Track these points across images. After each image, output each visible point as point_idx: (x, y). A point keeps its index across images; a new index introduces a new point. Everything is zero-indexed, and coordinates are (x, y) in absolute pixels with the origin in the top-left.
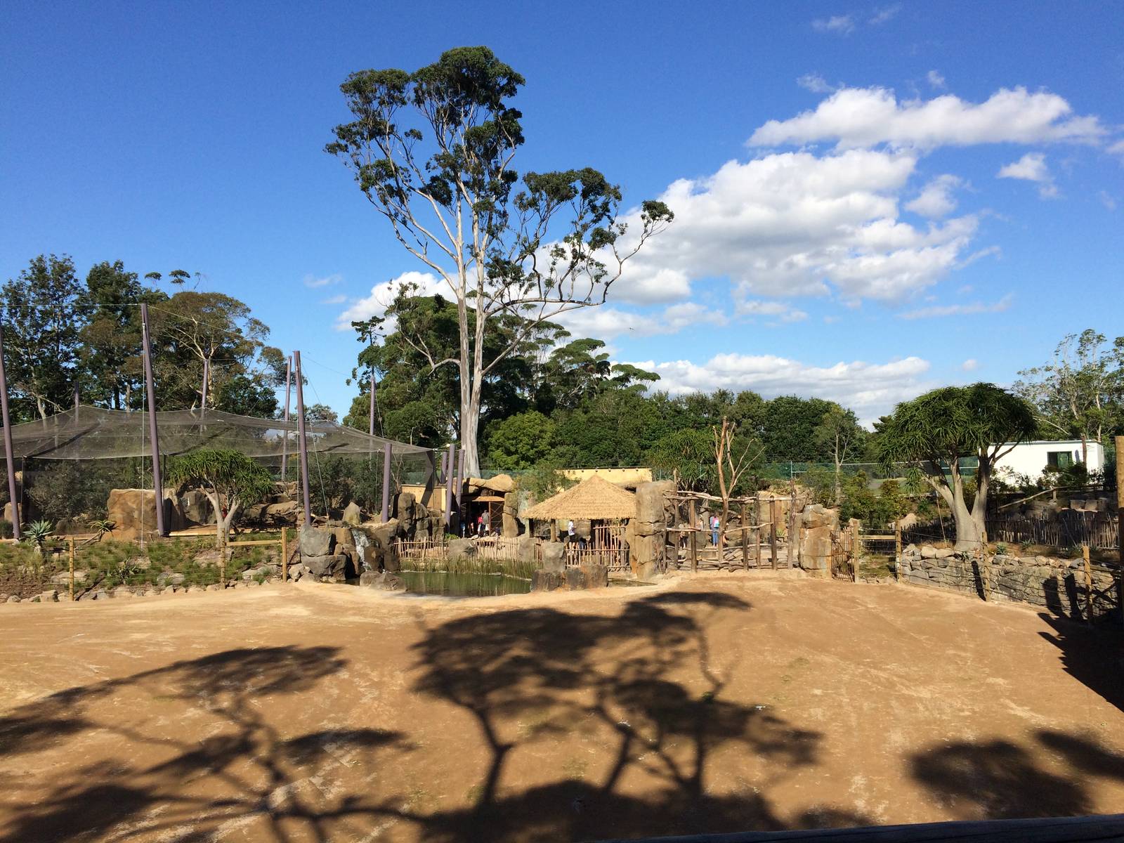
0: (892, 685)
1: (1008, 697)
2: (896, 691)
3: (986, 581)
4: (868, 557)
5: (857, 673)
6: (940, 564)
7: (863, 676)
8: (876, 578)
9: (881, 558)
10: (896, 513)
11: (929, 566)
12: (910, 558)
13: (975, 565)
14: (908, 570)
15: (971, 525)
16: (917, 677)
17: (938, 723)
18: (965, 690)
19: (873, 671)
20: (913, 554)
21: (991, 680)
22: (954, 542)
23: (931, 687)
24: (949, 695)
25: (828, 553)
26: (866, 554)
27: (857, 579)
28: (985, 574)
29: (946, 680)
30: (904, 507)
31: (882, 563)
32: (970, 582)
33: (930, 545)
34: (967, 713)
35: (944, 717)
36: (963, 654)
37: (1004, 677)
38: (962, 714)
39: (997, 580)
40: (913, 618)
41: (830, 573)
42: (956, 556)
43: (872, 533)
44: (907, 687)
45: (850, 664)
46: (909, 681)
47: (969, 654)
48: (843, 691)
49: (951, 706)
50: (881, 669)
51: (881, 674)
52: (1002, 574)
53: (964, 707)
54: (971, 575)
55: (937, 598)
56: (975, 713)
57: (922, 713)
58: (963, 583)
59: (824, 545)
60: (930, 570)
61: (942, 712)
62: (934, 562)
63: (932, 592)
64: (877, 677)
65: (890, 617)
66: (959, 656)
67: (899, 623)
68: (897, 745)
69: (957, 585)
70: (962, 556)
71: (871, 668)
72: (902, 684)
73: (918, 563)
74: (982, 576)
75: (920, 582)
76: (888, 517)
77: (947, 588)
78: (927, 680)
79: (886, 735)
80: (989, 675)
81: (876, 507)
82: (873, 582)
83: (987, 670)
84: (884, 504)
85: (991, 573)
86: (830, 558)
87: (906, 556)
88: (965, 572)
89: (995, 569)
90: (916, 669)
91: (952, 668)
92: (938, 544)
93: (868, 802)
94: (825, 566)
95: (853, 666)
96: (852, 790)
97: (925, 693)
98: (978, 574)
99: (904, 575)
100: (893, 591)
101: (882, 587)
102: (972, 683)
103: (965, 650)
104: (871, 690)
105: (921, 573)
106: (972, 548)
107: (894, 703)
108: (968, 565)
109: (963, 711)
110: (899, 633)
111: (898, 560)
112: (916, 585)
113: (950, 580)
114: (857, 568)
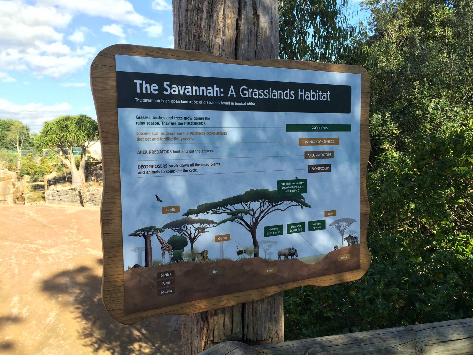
0: (38, 250)
1: (89, 247)
2: (40, 253)
3: (84, 199)
4: (32, 193)
5: (21, 247)
6: (65, 193)
7: (24, 248)
8: (36, 202)
9: (39, 193)
10: (47, 172)
11: (60, 194)
12: (52, 192)
13: (80, 193)
14: (51, 197)
15: (78, 175)
16: (50, 245)
17: (57, 264)
18: (71, 247)
19: (29, 245)
20: (53, 190)
21: (83, 241)
22: (71, 183)
23: (56, 248)
24: (63, 250)
25: (11, 192)
26: (32, 191)
27: (26, 203)
28: (84, 196)
29: (63, 244)
30: (51, 169)
31: (39, 195)
32: (78, 200)
33: (60, 185)
34: (71, 257)
35: (60, 261)
36: (72, 231)
37: (88, 238)
38: (68, 258)
39: (89, 198)
40: (52, 218)
41: (13, 201)
42: (72, 189)
43: (34, 181)
44: (45, 250)
45: (18, 244)
46: (46, 247)
47: (75, 231)
48: (13, 257)
49: (64, 255)
50: (33, 244)
51: (33, 246)
52: (91, 195)
53: (70, 254)
54: (78, 197)
55: (63, 208)
56: (74, 256)
57: (51, 260)
58: (75, 201)
59: (9, 188)
60: (61, 196)
61: (59, 258)
62: (62, 192)
63: (61, 206)
64: (31, 248)
65: (40, 219)
66: (70, 232)
67: (44, 221)
68: (37, 278)
69: (72, 202)
70: (74, 189)
71: (29, 244)
72: (43, 249)
73: (55, 193)
74: (82, 197)
75: (56, 202)
76: (43, 174)
77: (68, 203)
78: (55, 245)
79: (32, 274)
80: (82, 239)
81: (38, 169)
82: (34, 204)
83: (82, 236)
84: (41, 168)
85: (86, 195)
86: (12, 195)
87: (50, 191)
88: (75, 196)
89: (88, 194)
90: (50, 241)
91: (66, 239)
92: (64, 185)
93: (19, 309)
94: (10, 199)
95: (19, 245)
96: (12, 305)
97: (53, 251)
98: (81, 196)
99: (49, 199)
100: (43, 207)
101: (38, 206)
102: (75, 243)
103: (73, 229)
104: (28, 254)
105: (57, 198)
106: (79, 185)
107: (38, 259)
108: (77, 193)
109: (68, 256)
110: (44, 226)
111: (46, 193)
112: (54, 203)
113: (69, 200)
114: (26, 198)
